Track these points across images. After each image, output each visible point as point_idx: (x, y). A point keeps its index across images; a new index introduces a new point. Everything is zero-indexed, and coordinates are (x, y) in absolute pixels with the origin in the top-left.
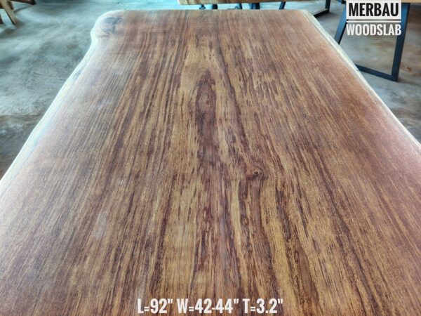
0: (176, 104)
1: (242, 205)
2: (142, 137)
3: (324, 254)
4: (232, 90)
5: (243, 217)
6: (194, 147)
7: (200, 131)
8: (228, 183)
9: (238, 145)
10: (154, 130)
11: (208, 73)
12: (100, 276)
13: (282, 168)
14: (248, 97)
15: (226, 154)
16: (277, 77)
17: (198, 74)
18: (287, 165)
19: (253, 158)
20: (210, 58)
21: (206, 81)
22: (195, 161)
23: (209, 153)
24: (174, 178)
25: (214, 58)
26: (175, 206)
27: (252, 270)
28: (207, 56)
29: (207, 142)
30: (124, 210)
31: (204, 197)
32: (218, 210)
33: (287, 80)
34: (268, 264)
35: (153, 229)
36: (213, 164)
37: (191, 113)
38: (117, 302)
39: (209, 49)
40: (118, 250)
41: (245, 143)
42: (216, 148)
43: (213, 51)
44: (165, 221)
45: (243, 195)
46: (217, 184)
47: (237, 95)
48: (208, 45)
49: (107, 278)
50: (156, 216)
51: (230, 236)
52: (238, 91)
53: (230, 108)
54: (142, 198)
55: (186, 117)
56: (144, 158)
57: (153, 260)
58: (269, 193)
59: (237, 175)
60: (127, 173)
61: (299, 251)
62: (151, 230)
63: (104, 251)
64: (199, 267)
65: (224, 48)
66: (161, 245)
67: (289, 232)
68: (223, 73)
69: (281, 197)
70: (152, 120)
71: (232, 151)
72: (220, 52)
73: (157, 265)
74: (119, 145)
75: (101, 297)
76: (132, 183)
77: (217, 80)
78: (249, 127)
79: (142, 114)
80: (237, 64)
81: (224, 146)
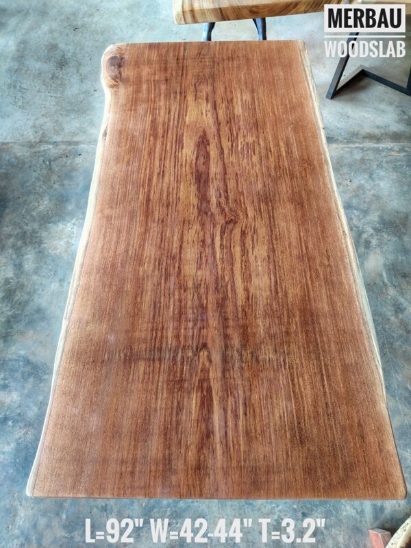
0: (182, 165)
1: (222, 238)
2: (161, 194)
3: (259, 263)
4: (222, 152)
5: (221, 245)
6: (195, 201)
7: (198, 189)
8: (215, 226)
9: (223, 200)
10: (169, 188)
11: (204, 132)
12: (153, 271)
13: (247, 215)
14: (233, 159)
15: (215, 206)
16: (258, 137)
17: (196, 134)
18: (251, 214)
19: (231, 209)
20: (206, 115)
21: (203, 142)
22: (196, 211)
23: (204, 205)
24: (184, 221)
25: (209, 115)
26: (185, 238)
27: (223, 269)
28: (204, 112)
29: (203, 198)
30: (159, 241)
31: (201, 234)
32: (209, 241)
33: (265, 140)
34: (231, 267)
35: (175, 251)
36: (206, 213)
37: (192, 173)
38: (163, 281)
39: (205, 104)
40: (159, 260)
41: (227, 198)
42: (209, 202)
43: (209, 105)
44: (181, 247)
45: (222, 233)
46: (209, 226)
47: (225, 157)
48: (205, 98)
49: (156, 272)
50: (176, 245)
51: (214, 254)
52: (226, 152)
53: (220, 169)
54: (167, 234)
55: (189, 177)
56: (165, 209)
57: (177, 265)
58: (237, 232)
59: (220, 220)
60: (157, 219)
61: (247, 261)
62: (174, 251)
63: (152, 260)
64: (199, 268)
65: (219, 101)
66: (180, 258)
67: (244, 252)
68: (216, 133)
69: (243, 233)
70: (166, 179)
71: (219, 204)
72: (215, 107)
73: (179, 267)
74: (148, 200)
75: (155, 280)
76: (160, 225)
77: (211, 140)
78: (231, 184)
79: (159, 174)
80: (228, 123)
81: (214, 200)
